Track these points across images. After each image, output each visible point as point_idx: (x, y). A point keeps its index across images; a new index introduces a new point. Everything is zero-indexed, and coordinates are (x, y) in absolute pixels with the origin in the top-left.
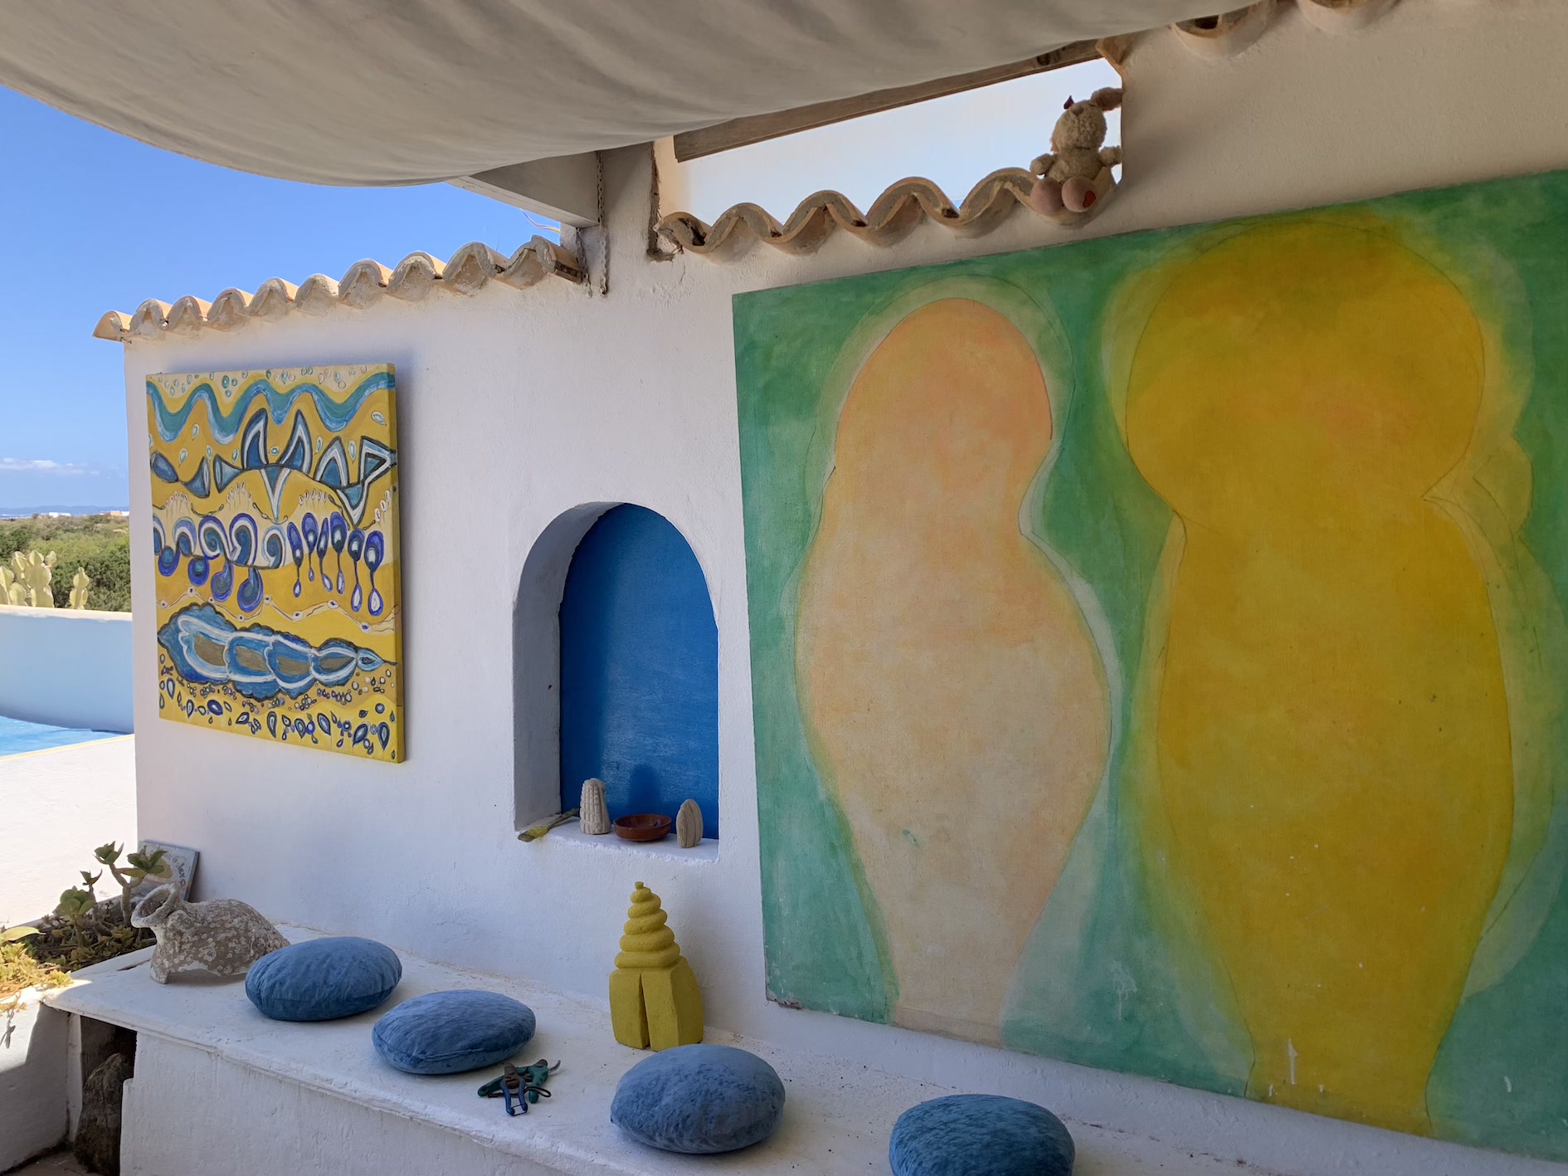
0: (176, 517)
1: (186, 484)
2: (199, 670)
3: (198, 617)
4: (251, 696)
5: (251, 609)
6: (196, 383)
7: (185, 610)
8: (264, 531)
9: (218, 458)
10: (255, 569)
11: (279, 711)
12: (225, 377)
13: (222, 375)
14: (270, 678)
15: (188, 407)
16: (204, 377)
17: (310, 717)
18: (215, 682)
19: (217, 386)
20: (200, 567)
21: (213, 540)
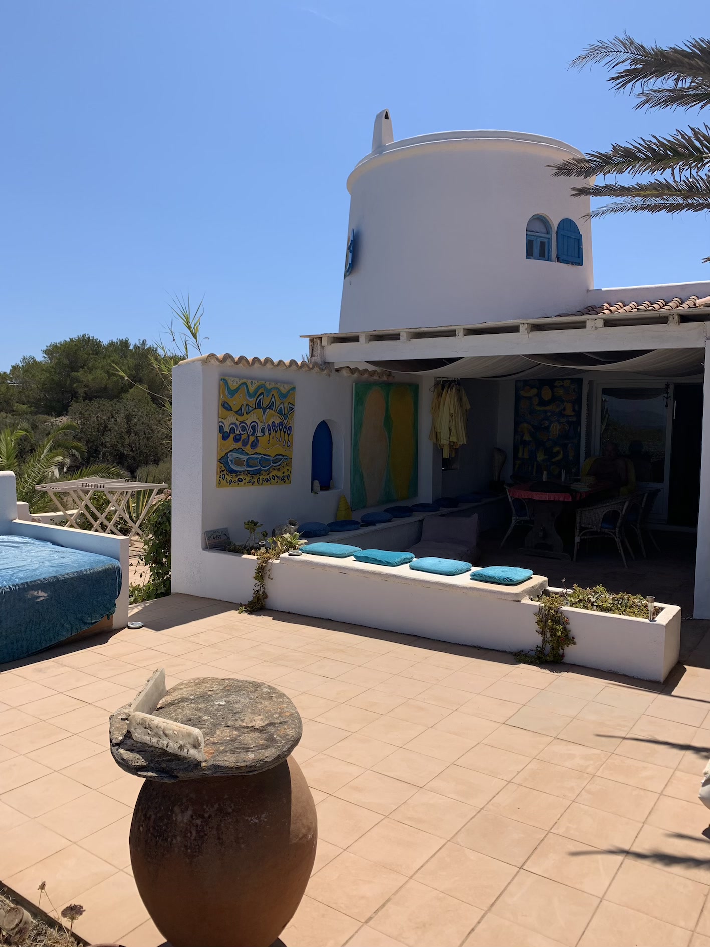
0: (230, 422)
1: (236, 412)
2: (235, 469)
3: (236, 453)
4: (253, 474)
5: (254, 449)
6: (241, 382)
7: (231, 451)
8: (260, 426)
9: (247, 405)
10: (257, 437)
11: (260, 477)
12: (252, 382)
13: (251, 381)
14: (259, 468)
15: (238, 389)
16: (245, 380)
17: (269, 476)
18: (240, 472)
19: (248, 383)
20: (238, 437)
21: (243, 429)
